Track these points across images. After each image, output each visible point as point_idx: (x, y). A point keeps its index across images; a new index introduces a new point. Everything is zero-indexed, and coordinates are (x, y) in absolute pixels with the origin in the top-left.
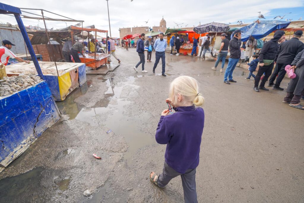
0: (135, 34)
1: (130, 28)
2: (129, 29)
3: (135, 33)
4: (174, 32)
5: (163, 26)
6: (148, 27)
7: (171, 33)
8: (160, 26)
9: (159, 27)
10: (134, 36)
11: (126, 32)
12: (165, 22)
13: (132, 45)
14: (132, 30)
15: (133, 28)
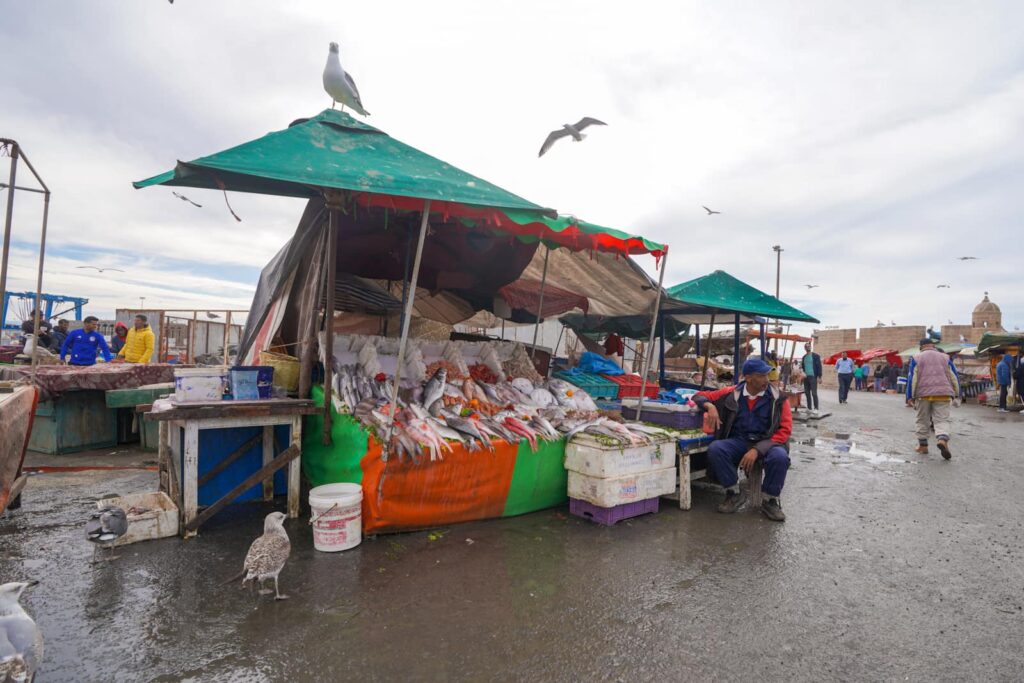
0: (870, 349)
1: (854, 330)
2: (849, 334)
3: (872, 346)
4: (1014, 344)
5: (985, 324)
6: (924, 327)
7: (1002, 345)
8: (974, 324)
9: (969, 327)
10: (866, 355)
11: (837, 343)
12: (998, 309)
13: (858, 381)
14: (861, 336)
15: (863, 331)
